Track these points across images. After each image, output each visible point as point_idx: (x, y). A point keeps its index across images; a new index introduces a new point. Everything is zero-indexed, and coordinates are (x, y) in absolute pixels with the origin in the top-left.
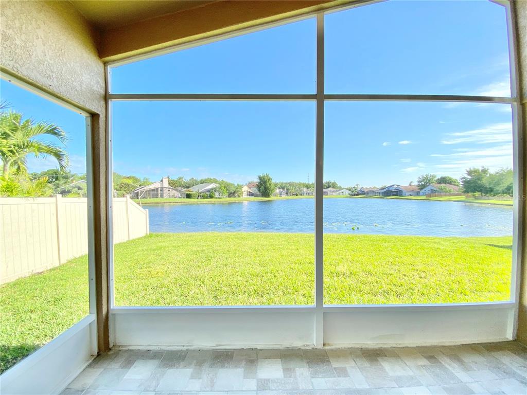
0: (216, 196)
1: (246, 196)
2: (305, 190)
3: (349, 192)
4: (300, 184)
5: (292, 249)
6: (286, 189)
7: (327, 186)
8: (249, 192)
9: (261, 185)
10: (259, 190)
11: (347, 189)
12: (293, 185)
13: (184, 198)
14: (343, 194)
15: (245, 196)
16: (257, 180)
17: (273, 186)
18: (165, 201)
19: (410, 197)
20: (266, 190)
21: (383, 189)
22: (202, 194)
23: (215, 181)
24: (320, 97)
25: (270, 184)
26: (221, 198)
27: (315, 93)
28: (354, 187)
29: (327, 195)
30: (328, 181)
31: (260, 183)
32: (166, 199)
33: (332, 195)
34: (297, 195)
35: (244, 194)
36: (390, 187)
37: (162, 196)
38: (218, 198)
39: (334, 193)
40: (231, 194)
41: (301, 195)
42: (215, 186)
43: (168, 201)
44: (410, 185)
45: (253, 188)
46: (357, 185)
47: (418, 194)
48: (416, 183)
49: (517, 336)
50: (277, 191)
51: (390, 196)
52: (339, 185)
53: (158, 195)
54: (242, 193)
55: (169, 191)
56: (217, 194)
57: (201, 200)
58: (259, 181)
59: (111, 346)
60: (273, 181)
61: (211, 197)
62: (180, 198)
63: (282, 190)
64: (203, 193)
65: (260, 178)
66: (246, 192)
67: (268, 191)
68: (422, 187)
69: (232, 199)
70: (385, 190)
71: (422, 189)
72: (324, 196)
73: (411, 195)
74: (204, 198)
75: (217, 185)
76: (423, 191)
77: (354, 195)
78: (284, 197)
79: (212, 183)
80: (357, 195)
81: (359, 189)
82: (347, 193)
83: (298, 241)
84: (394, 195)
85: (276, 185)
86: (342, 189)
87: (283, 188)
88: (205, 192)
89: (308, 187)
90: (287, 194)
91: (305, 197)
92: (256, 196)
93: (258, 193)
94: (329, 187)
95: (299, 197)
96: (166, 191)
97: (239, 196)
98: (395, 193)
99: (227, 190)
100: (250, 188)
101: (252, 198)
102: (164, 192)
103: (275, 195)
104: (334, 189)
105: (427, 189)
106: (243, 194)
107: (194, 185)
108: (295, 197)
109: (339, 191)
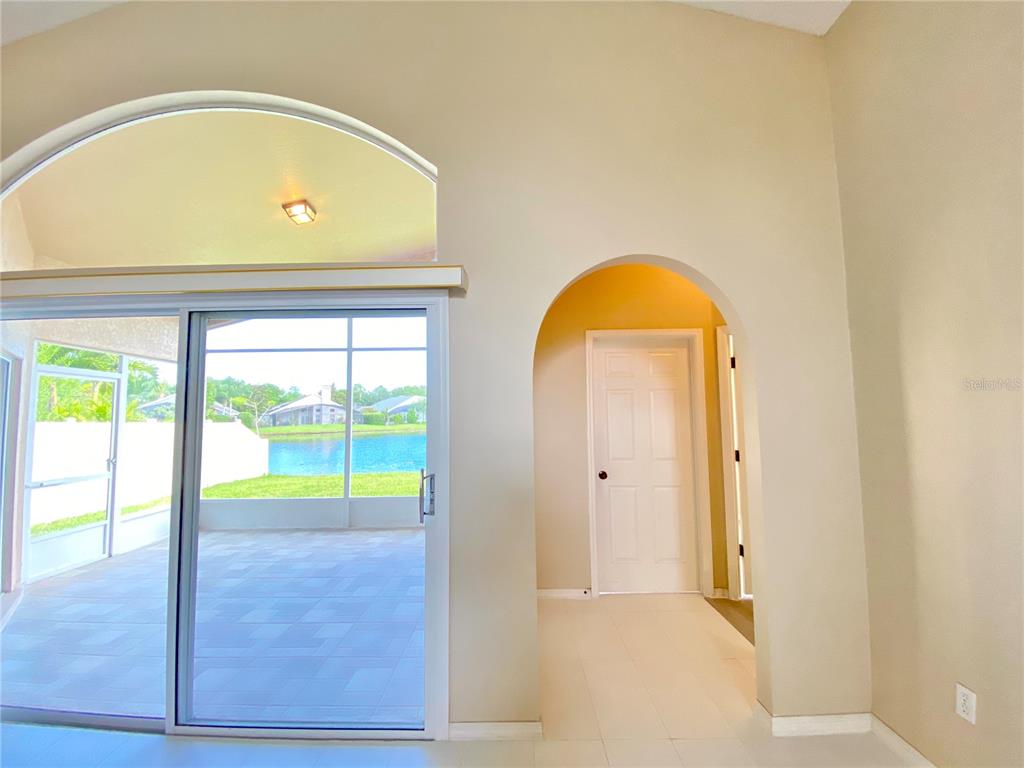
13: (359, 423)
18: (325, 430)
22: (392, 416)
24: (350, 350)
27: (346, 347)
32: (326, 426)
37: (319, 421)
43: (329, 430)
53: (312, 419)
55: (333, 410)
57: (389, 428)
61: (410, 421)
64: (395, 413)
74: (396, 424)
88: (400, 411)
96: (326, 411)
102: (323, 412)
107: (380, 400)
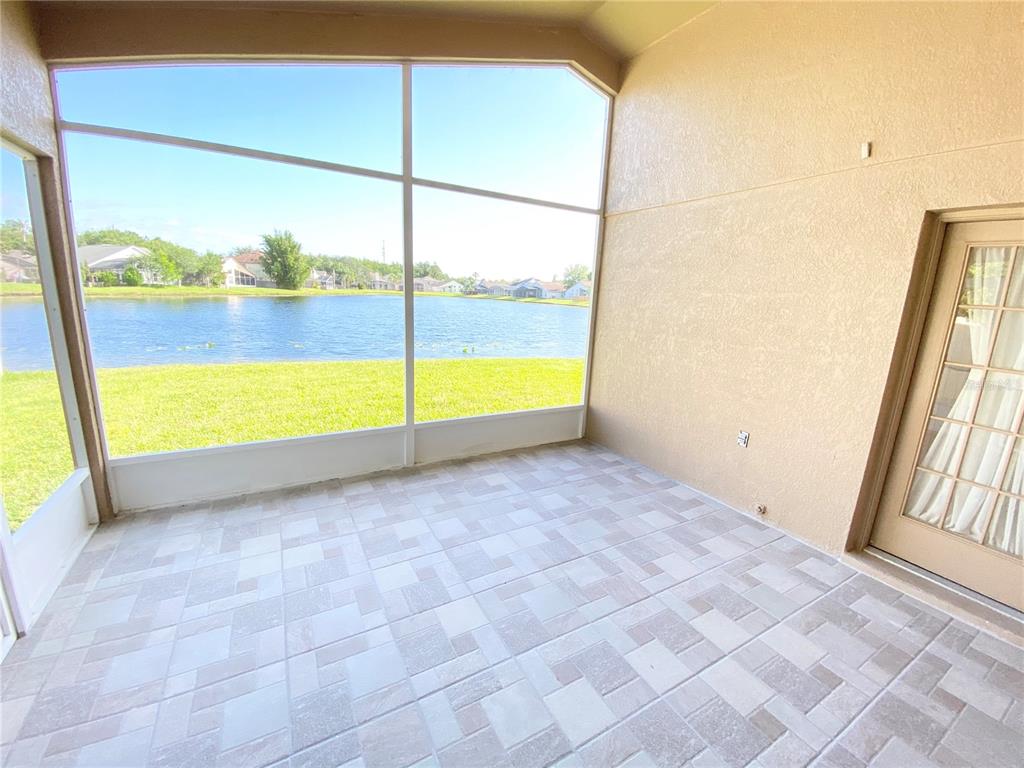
0: (145, 282)
1: (234, 285)
2: (377, 277)
3: (462, 287)
4: (366, 263)
5: (366, 382)
6: (336, 271)
7: (422, 272)
8: (242, 274)
9: (274, 259)
10: (269, 271)
11: (458, 281)
12: (353, 265)
14: (451, 291)
15: (230, 282)
16: (259, 246)
17: (303, 265)
19: (552, 301)
20: (286, 273)
21: (515, 284)
22: (98, 274)
23: (136, 241)
25: (296, 260)
26: (161, 286)
28: (470, 279)
29: (422, 290)
30: (423, 262)
31: (270, 253)
33: (432, 291)
34: (360, 287)
35: (227, 281)
36: (526, 281)
38: (153, 286)
39: (435, 288)
40: (189, 279)
41: (370, 287)
42: (138, 255)
44: (554, 281)
45: (252, 266)
46: (476, 274)
47: (563, 296)
48: (562, 278)
49: (586, 434)
50: (315, 275)
51: (524, 297)
52: (444, 271)
54: (223, 276)
56: (146, 276)
57: (99, 290)
58: (266, 248)
59: (116, 511)
60: (304, 251)
61: (130, 282)
62: (24, 281)
63: (325, 274)
64: (102, 270)
65: (268, 242)
66: (233, 275)
67: (292, 274)
68: (570, 284)
69: (195, 290)
70: (518, 287)
71: (568, 287)
72: (415, 293)
73: (553, 297)
74: (106, 286)
75: (146, 252)
76: (570, 290)
77: (470, 293)
78: (332, 289)
79: (127, 244)
80: (475, 293)
81: (478, 283)
82: (458, 287)
83: (374, 372)
84: (530, 296)
85: (311, 261)
86: (449, 280)
87: (329, 271)
88: (110, 267)
89: (383, 270)
90: (338, 283)
91: (377, 292)
92: (262, 284)
93: (266, 278)
94: (426, 274)
95: (365, 291)
97: (215, 284)
98: (531, 293)
99: (178, 265)
100: (243, 265)
101: (252, 290)
103: (311, 285)
104: (434, 280)
105: (575, 288)
106: (224, 278)
108: (356, 291)
109: (443, 284)
